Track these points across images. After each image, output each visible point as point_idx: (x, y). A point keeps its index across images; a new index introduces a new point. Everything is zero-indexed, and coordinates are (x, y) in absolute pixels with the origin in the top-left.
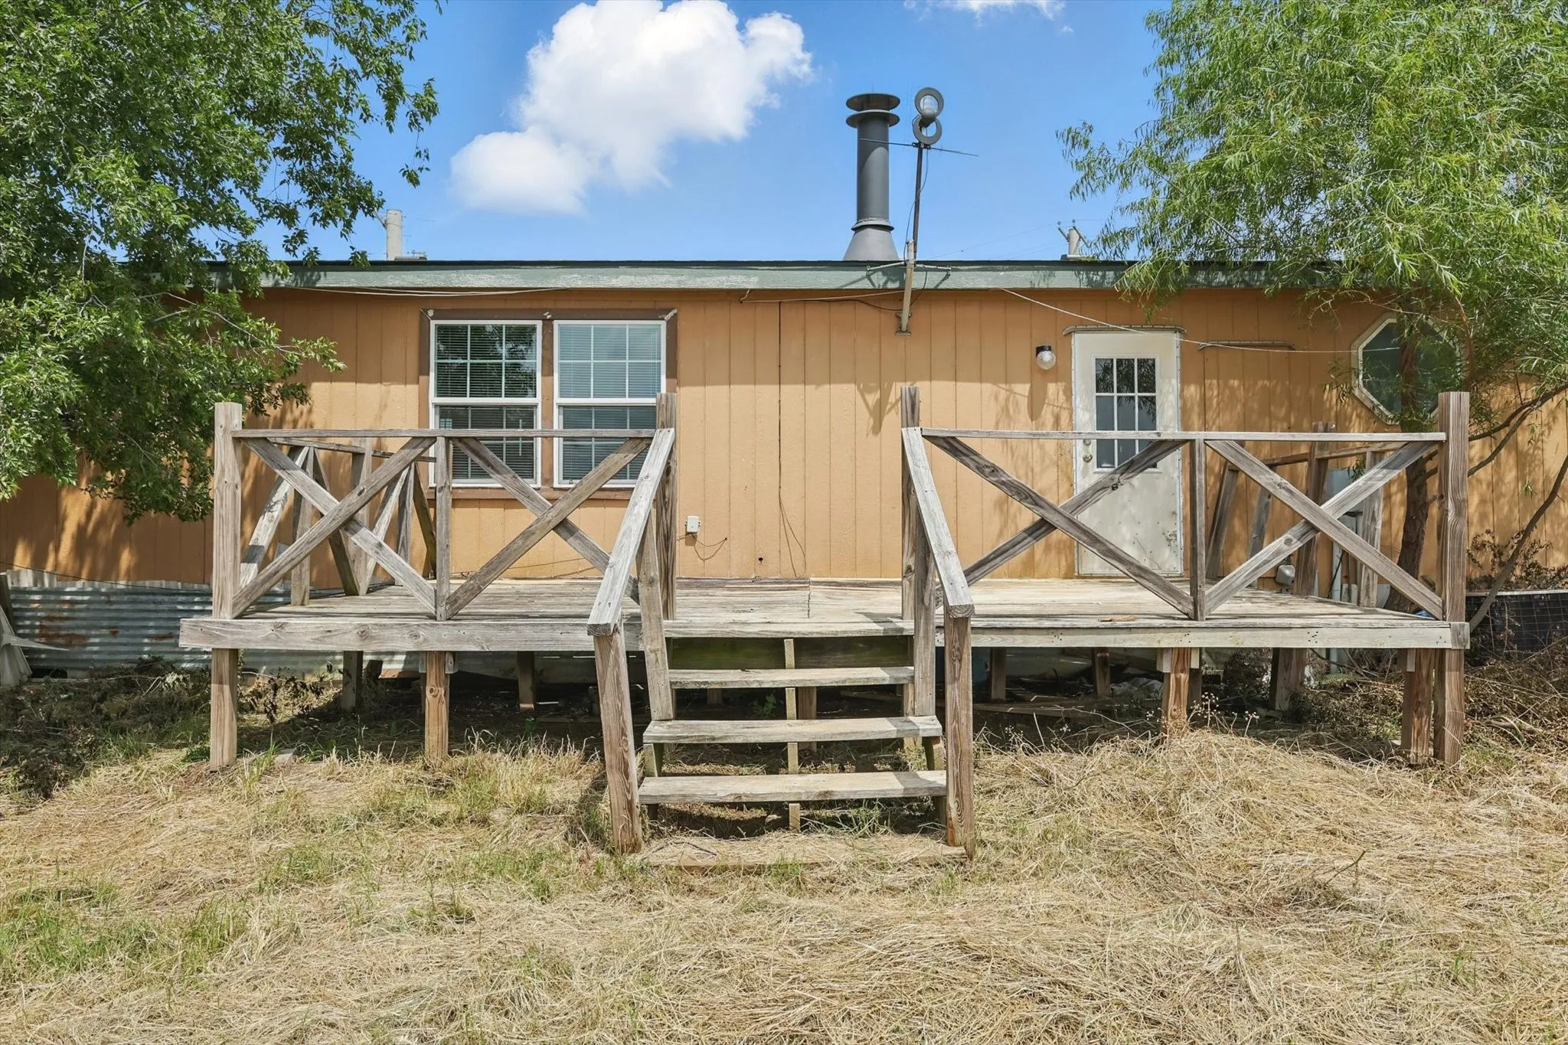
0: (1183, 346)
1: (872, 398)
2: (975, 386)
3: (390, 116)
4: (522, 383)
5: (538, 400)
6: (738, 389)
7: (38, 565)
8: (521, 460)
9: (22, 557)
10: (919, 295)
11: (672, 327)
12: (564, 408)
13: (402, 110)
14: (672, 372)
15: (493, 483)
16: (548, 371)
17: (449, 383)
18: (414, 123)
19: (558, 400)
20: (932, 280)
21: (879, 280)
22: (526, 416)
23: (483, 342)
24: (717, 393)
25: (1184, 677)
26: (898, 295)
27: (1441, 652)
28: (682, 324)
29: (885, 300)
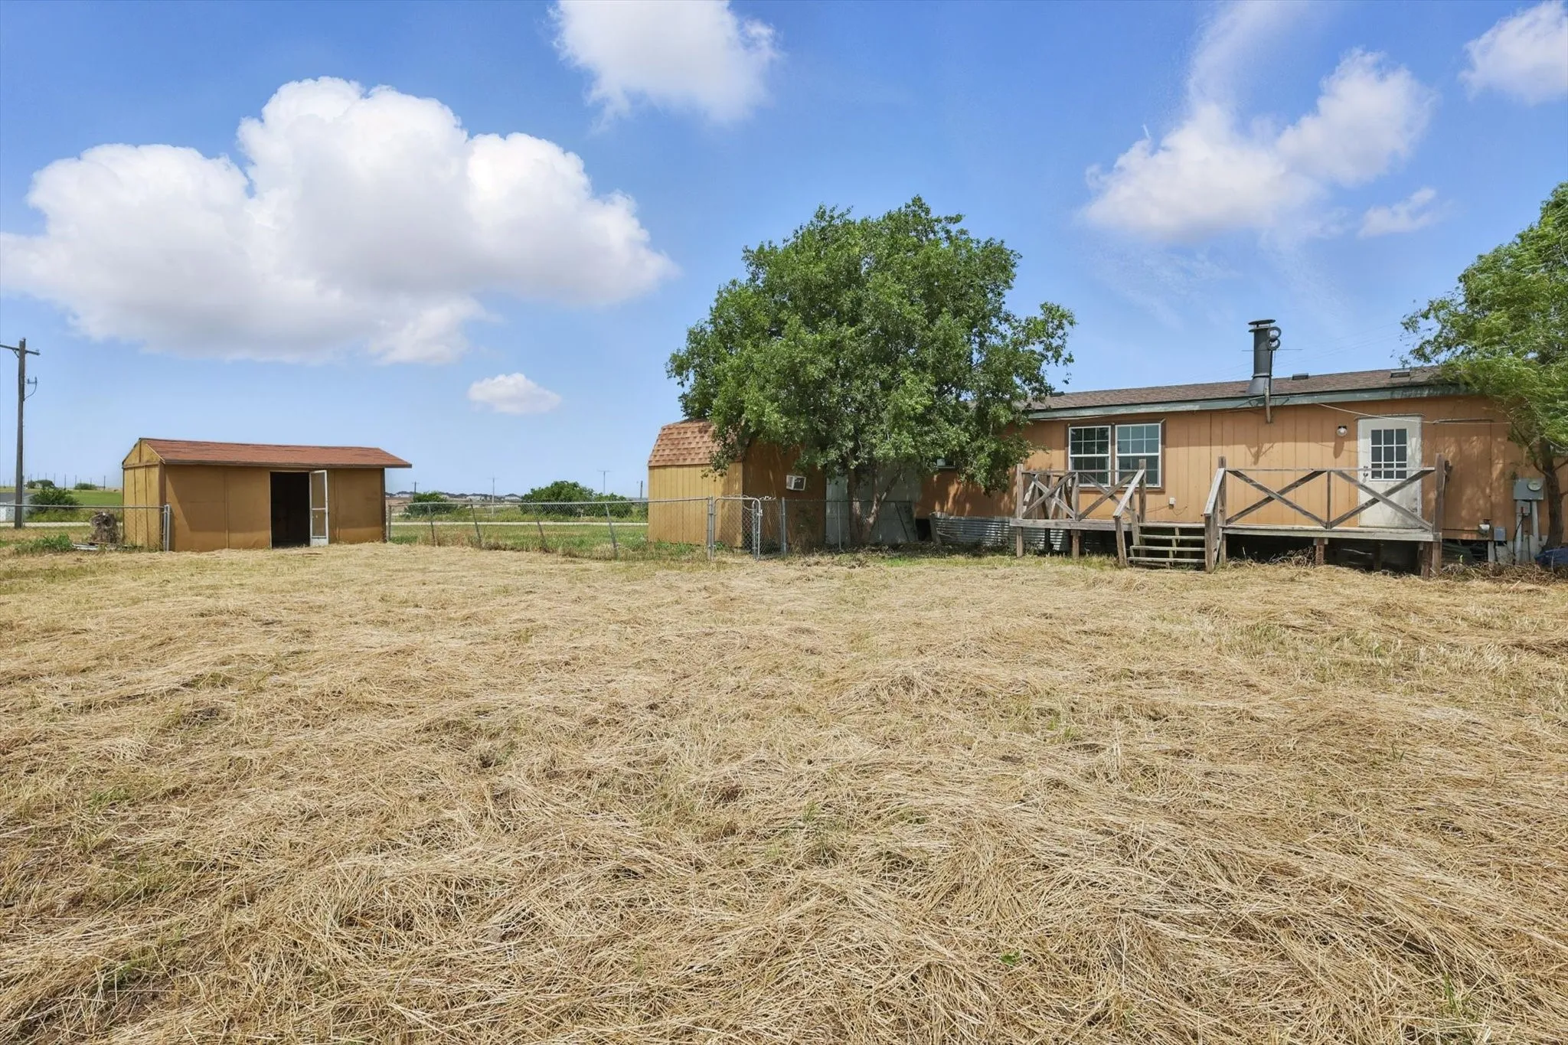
0: (1423, 426)
1: (1254, 450)
2: (1306, 444)
3: (1056, 362)
4: (1103, 448)
5: (1109, 455)
6: (1192, 449)
7: (942, 510)
8: (1102, 478)
9: (937, 507)
10: (1272, 408)
11: (1164, 426)
12: (1119, 458)
13: (1061, 360)
14: (1164, 443)
15: (1092, 485)
16: (1113, 444)
17: (1076, 449)
18: (1065, 363)
19: (1117, 454)
20: (1278, 402)
21: (1254, 403)
22: (1102, 463)
23: (1089, 433)
24: (1182, 450)
25: (1322, 547)
26: (1264, 408)
27: (1430, 543)
28: (1168, 426)
29: (1258, 411)
